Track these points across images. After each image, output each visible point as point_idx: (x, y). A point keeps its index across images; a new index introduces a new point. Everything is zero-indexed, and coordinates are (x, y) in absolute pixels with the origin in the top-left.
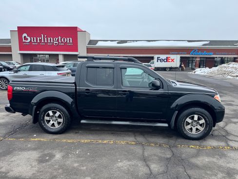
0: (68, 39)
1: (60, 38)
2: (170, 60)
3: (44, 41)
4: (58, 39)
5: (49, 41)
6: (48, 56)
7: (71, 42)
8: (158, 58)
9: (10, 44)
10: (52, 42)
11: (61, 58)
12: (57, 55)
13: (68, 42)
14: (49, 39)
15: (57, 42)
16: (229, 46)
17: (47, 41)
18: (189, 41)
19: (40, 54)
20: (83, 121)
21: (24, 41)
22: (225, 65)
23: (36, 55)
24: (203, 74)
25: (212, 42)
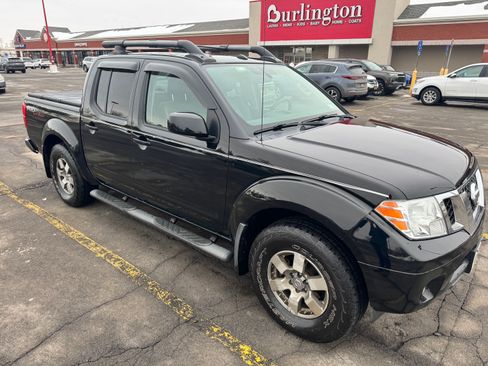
0: (353, 8)
1: (336, 7)
3: (305, 17)
4: (332, 11)
5: (314, 18)
6: (310, 49)
7: (359, 15)
9: (247, 29)
10: (319, 18)
11: (332, 53)
12: (326, 48)
13: (353, 15)
14: (314, 11)
15: (329, 19)
17: (310, 16)
19: (296, 47)
21: (269, 20)
23: (289, 48)
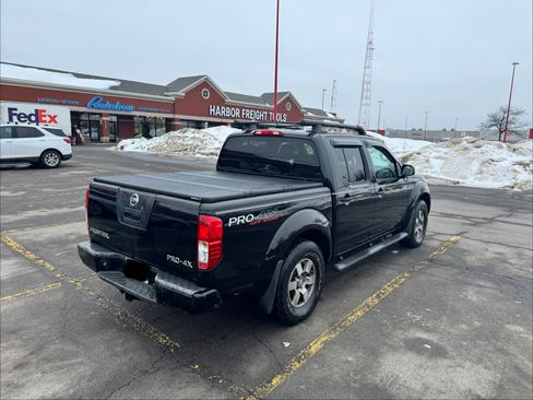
2: (48, 119)
8: (10, 110)
16: (158, 97)
18: (78, 76)
20: (341, 267)
22: (176, 133)
24: (140, 150)
25: (125, 85)
